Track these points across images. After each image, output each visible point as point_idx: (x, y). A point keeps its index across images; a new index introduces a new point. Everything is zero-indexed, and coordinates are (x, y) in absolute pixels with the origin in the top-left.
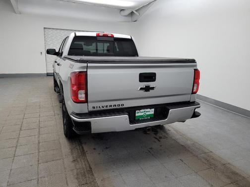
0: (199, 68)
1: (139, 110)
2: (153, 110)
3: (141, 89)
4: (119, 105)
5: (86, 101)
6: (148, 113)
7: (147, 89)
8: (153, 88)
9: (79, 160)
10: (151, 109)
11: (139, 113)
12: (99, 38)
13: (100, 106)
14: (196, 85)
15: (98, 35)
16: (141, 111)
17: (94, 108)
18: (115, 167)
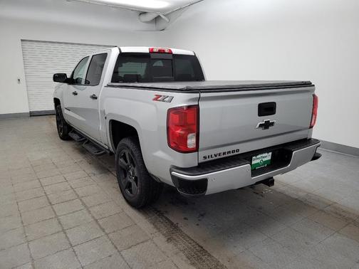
0: (316, 93)
1: (256, 155)
2: (270, 153)
3: (261, 125)
4: (233, 151)
5: (196, 149)
6: (264, 160)
7: (267, 125)
8: (272, 124)
9: (174, 237)
10: (268, 153)
11: (255, 159)
12: (153, 56)
13: (212, 154)
14: (314, 116)
15: (152, 51)
16: (258, 157)
17: (205, 158)
18: (232, 240)
